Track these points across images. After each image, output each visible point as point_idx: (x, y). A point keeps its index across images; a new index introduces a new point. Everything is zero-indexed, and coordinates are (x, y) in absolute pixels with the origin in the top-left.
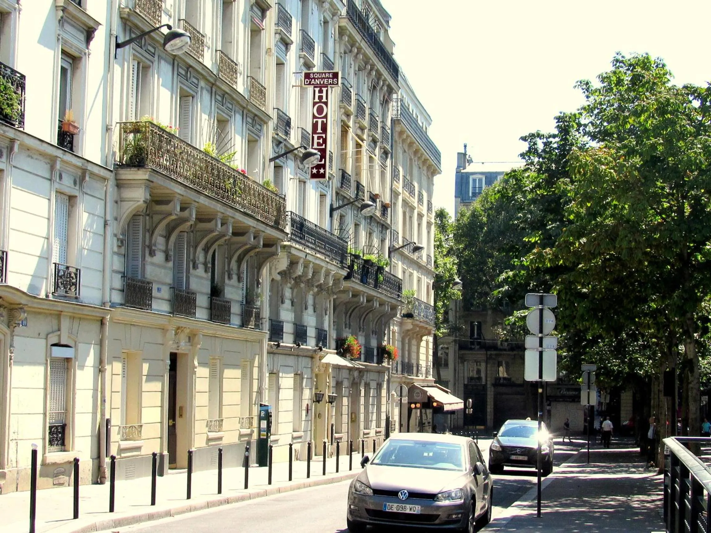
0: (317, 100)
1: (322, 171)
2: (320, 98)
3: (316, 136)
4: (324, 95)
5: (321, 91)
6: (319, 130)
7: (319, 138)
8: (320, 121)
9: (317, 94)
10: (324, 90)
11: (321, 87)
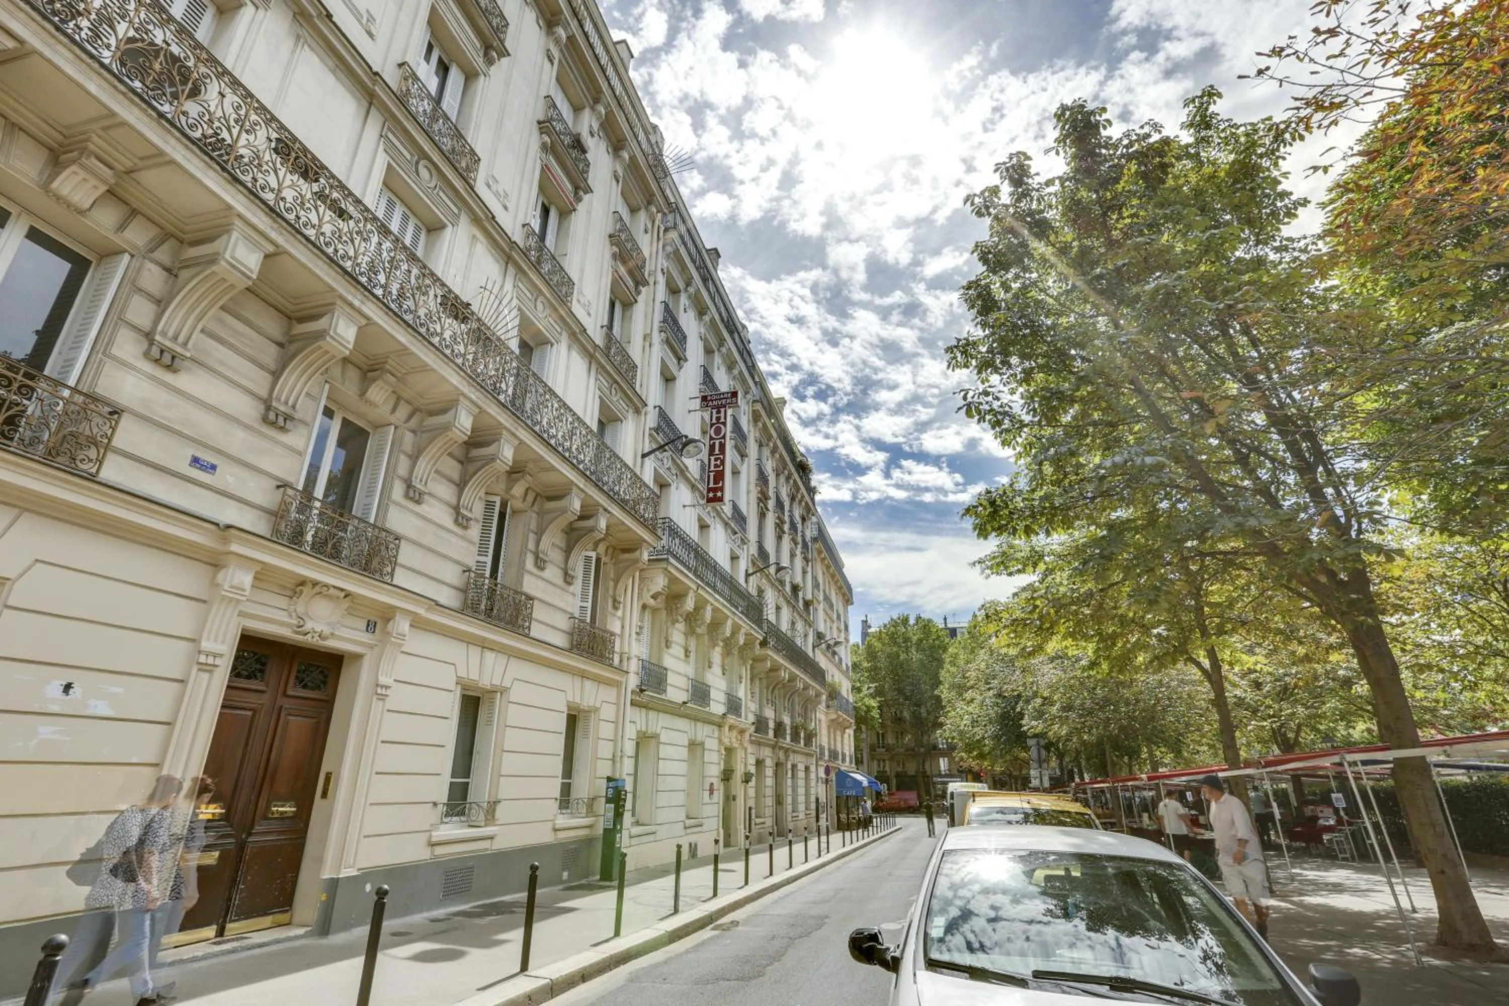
0: (714, 421)
1: (719, 494)
2: (718, 419)
3: (712, 458)
4: (722, 415)
5: (719, 412)
6: (717, 452)
7: (716, 460)
8: (717, 442)
9: (715, 415)
10: (722, 410)
11: (718, 408)
